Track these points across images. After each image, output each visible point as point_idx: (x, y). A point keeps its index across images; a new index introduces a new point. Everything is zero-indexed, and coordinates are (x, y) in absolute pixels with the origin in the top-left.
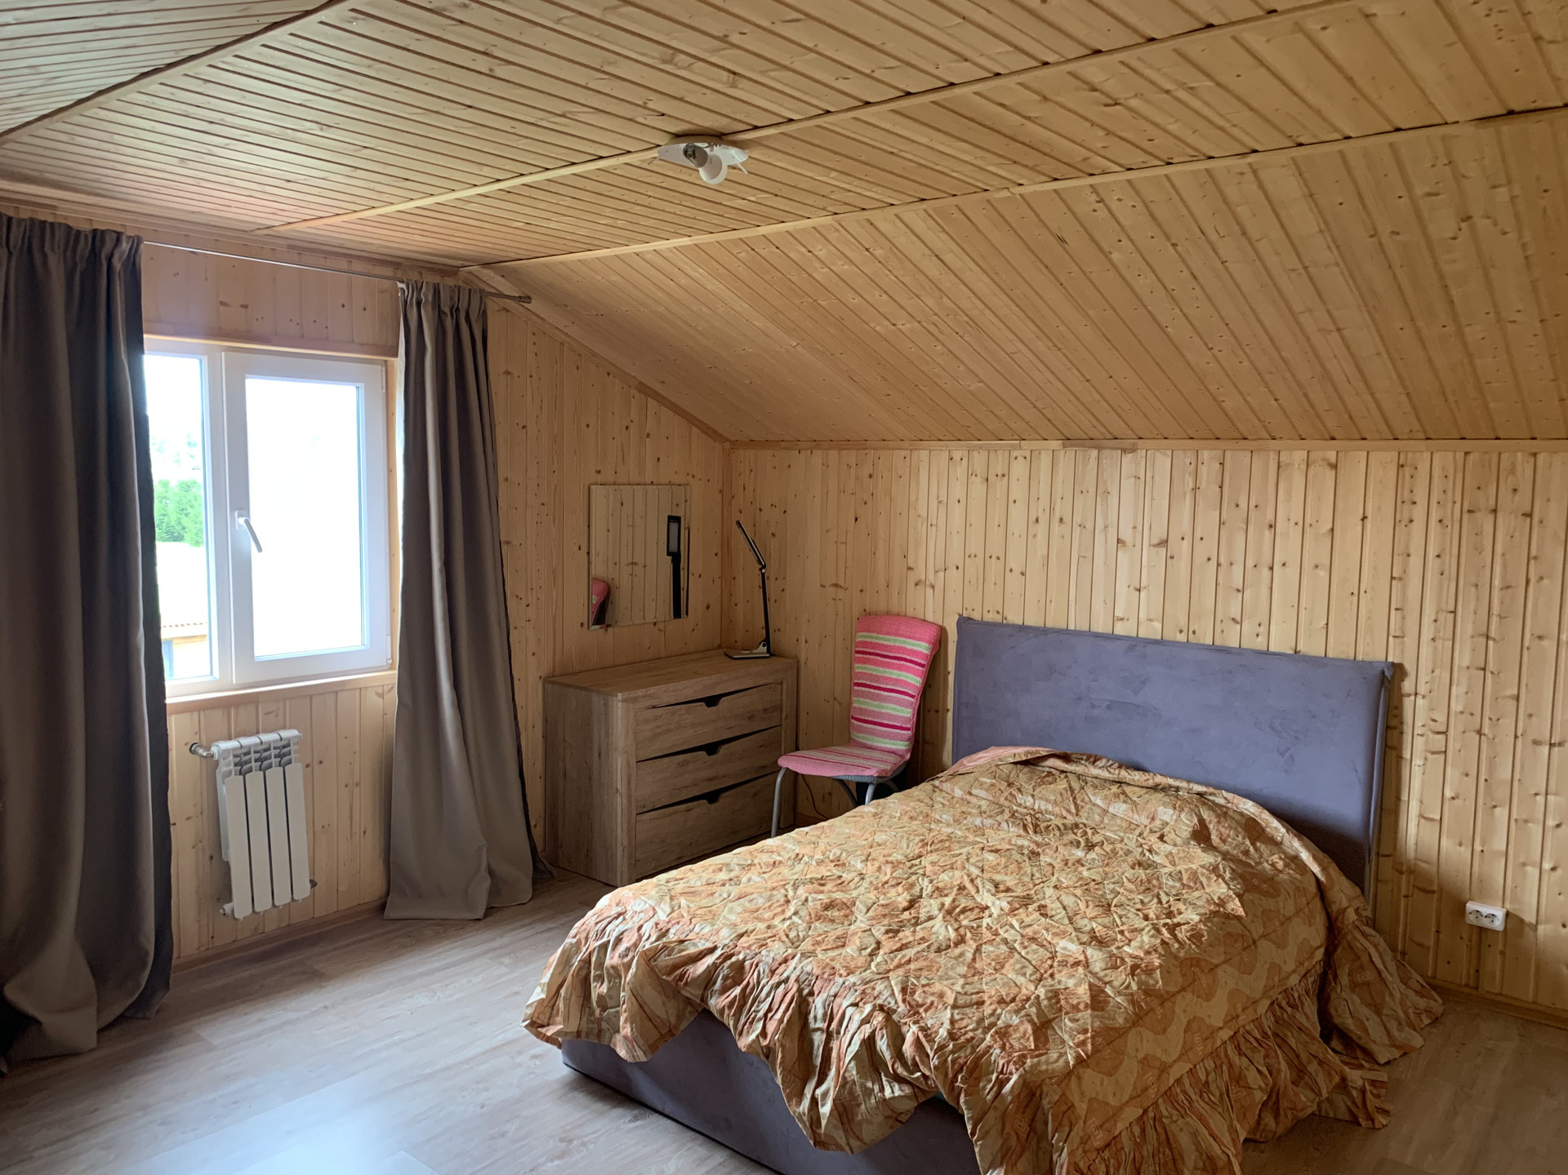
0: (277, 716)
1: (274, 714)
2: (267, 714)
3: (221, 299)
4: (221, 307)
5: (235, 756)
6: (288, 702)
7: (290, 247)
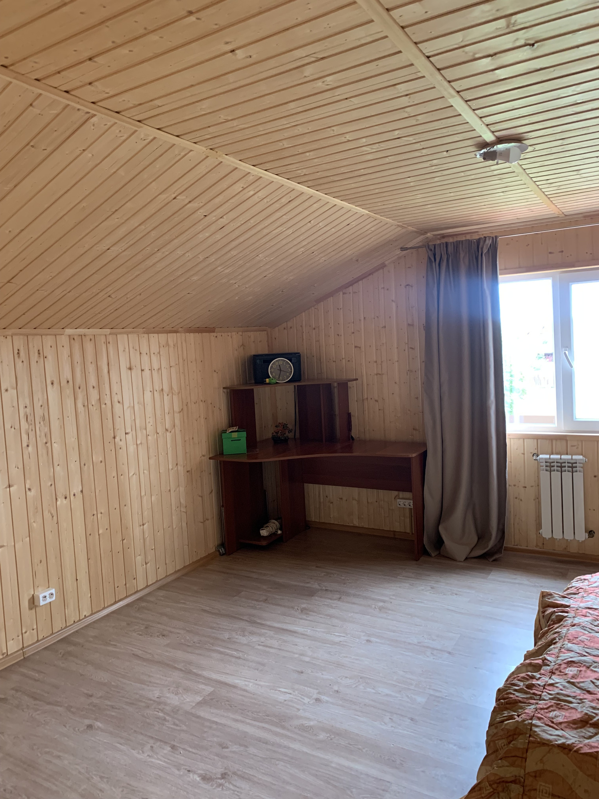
0: (577, 448)
1: (575, 447)
2: (572, 446)
3: (549, 251)
4: (550, 255)
5: (546, 462)
6: (584, 442)
7: (585, 217)
